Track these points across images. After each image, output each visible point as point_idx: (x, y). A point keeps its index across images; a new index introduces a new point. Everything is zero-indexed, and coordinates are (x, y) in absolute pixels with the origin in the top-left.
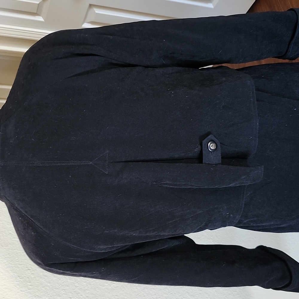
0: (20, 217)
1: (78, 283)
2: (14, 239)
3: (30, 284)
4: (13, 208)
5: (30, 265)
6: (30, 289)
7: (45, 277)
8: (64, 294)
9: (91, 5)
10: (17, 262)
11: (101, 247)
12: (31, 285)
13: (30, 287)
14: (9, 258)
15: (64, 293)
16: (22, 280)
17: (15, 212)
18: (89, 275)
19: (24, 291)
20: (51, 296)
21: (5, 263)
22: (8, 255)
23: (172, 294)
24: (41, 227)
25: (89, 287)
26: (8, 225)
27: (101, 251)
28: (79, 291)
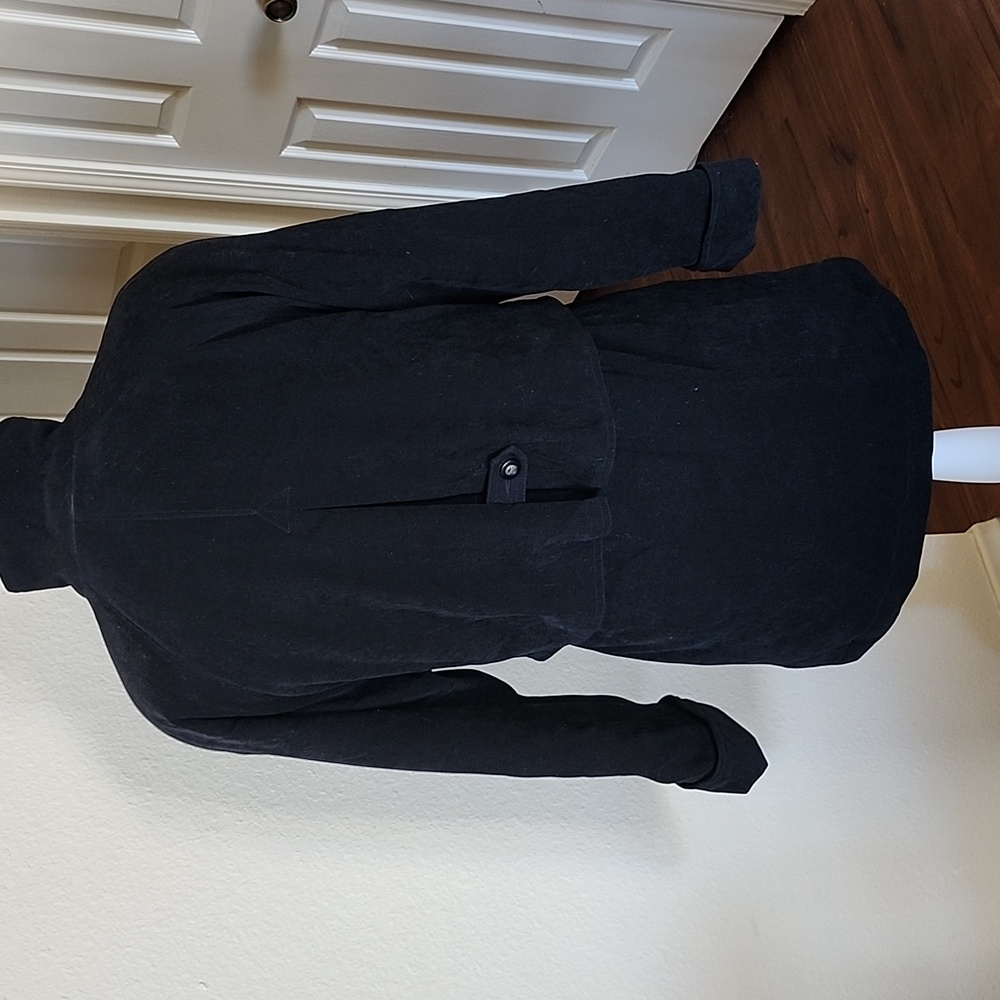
0: (119, 624)
1: (256, 789)
2: (111, 693)
3: (149, 789)
4: (105, 607)
5: (148, 748)
6: (148, 801)
7: (181, 775)
8: (225, 812)
9: (300, 101)
10: (120, 743)
11: (285, 685)
12: (151, 792)
13: (149, 795)
14: (102, 733)
15: (225, 809)
16: (130, 781)
17: (108, 615)
18: (266, 747)
19: (135, 804)
20: (197, 817)
21: (92, 743)
22: (99, 727)
23: (477, 817)
24: (161, 643)
25: (282, 799)
26: (97, 661)
27: (285, 693)
28: (260, 807)
